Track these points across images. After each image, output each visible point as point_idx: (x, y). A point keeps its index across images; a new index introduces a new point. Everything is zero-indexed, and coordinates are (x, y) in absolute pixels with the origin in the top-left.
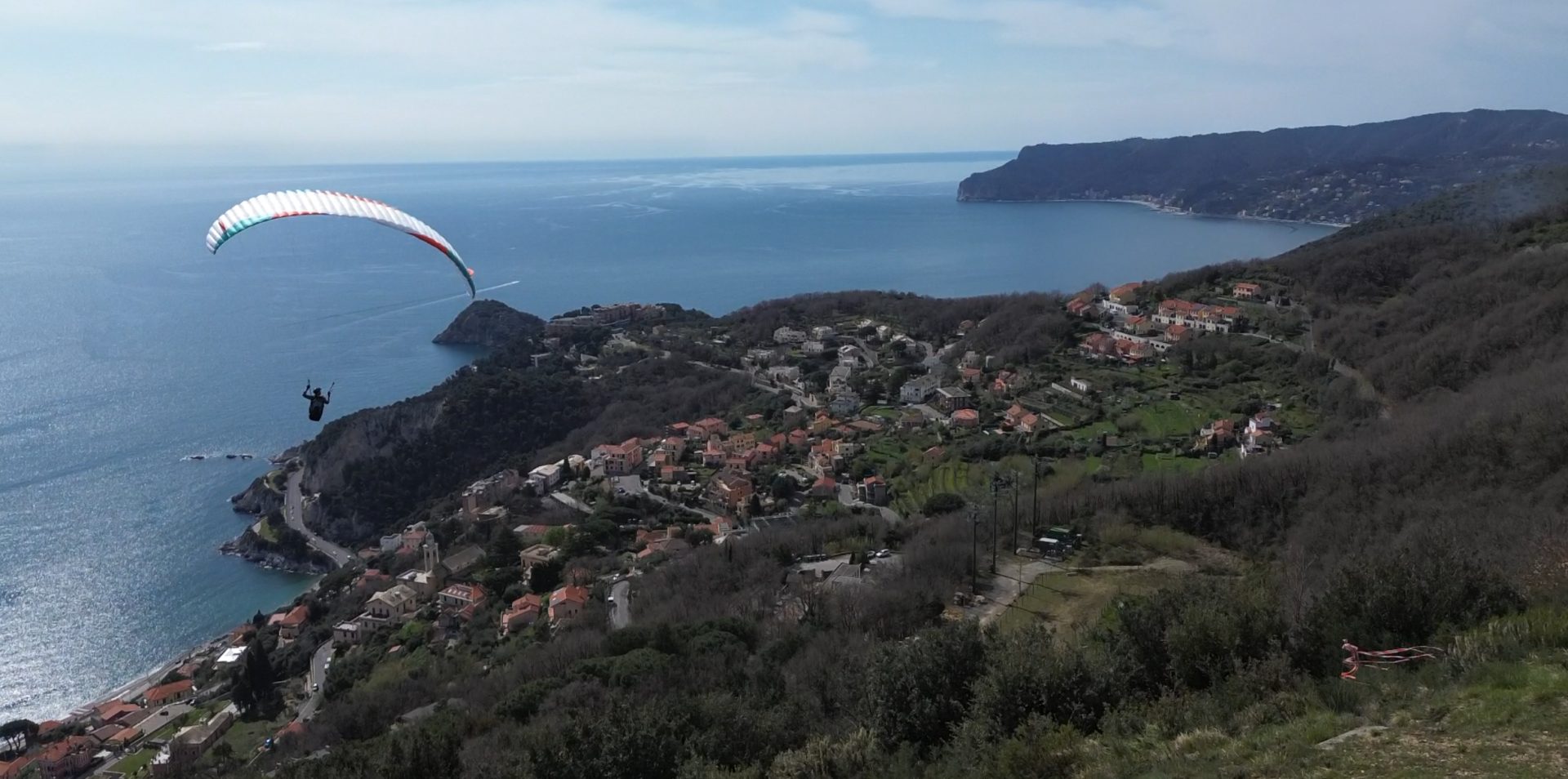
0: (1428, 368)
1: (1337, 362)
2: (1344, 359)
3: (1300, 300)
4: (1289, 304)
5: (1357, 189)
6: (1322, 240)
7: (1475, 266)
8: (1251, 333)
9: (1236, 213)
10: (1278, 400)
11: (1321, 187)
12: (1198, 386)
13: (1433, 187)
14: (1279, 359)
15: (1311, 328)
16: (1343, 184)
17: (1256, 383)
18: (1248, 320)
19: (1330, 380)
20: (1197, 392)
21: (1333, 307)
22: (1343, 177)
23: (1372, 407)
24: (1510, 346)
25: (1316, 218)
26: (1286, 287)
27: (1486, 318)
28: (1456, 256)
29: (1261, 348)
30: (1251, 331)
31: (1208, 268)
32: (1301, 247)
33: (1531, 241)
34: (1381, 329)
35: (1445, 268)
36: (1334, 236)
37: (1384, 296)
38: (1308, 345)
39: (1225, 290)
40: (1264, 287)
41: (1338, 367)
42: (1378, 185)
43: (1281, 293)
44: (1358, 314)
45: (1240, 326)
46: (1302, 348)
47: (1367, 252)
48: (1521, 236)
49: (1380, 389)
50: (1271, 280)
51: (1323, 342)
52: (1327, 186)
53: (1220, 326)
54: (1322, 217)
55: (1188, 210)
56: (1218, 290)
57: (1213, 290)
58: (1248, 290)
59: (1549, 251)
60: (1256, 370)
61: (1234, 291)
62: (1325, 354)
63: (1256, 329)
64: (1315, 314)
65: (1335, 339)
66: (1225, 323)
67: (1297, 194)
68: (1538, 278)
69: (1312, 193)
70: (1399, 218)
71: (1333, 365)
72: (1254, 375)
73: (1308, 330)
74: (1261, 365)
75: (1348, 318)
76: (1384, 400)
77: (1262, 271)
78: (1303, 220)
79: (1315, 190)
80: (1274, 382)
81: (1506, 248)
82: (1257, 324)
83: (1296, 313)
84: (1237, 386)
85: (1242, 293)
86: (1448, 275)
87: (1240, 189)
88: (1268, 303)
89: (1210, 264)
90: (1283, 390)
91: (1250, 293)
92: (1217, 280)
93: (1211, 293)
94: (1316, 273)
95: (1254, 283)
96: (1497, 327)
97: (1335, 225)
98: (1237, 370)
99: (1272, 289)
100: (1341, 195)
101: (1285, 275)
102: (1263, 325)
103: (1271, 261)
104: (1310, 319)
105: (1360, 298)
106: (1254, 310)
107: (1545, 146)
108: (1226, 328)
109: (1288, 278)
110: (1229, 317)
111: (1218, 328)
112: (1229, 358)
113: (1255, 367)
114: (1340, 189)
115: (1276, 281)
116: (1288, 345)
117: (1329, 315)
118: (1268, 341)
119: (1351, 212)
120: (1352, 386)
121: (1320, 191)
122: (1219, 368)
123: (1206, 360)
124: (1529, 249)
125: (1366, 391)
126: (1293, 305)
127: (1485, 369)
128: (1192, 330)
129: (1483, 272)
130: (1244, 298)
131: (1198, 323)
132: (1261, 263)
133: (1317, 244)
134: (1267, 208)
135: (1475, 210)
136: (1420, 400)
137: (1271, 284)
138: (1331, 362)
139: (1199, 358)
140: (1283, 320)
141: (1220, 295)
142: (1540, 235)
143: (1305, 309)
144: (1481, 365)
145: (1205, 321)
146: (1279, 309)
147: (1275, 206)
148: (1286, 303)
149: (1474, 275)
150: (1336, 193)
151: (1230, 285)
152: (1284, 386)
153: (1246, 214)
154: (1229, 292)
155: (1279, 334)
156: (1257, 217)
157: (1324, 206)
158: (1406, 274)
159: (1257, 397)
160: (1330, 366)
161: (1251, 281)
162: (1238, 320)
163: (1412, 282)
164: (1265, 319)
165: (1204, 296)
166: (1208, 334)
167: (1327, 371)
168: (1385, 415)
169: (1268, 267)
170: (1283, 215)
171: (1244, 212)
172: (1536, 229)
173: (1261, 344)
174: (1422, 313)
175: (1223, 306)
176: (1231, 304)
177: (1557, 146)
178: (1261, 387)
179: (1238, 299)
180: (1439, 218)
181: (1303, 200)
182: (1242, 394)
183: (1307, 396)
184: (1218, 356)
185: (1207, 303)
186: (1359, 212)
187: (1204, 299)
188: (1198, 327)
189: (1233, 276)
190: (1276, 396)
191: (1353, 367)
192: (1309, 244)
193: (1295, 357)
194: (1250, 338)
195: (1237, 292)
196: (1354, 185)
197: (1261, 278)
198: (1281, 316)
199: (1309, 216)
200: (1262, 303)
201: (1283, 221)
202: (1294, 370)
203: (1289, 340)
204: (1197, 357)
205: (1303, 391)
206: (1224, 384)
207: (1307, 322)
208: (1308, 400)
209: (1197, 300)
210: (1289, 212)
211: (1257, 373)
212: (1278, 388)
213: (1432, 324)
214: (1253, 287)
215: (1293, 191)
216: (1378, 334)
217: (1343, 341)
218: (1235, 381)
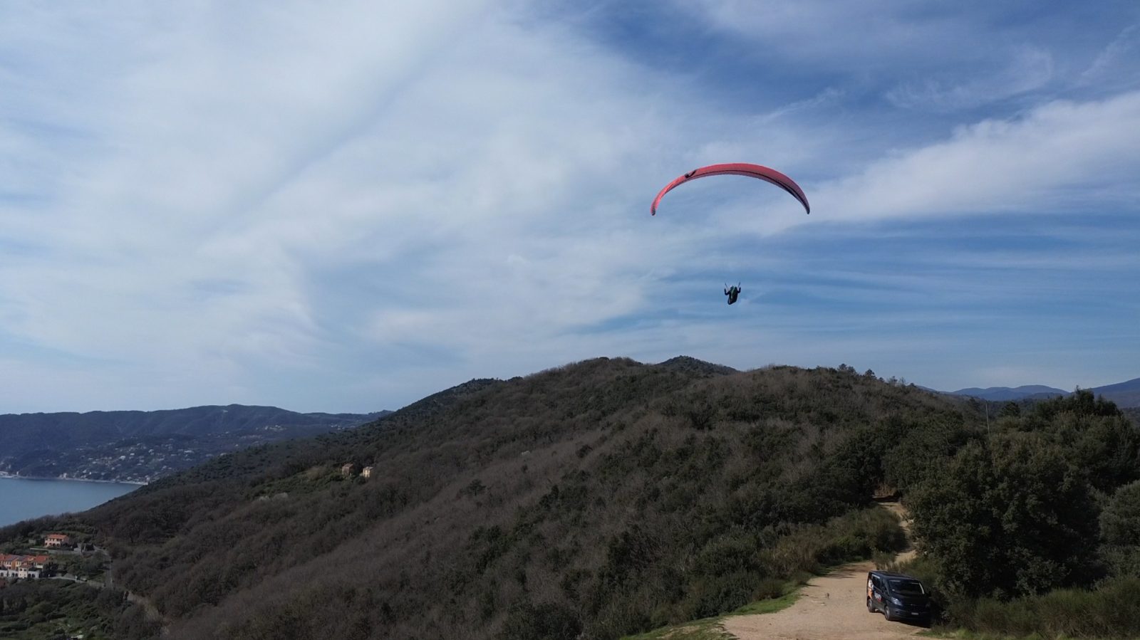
0: (196, 590)
1: (130, 592)
2: (135, 591)
3: (102, 546)
4: (93, 549)
5: (155, 456)
6: (126, 495)
7: (228, 511)
8: (59, 576)
9: (58, 476)
10: (80, 632)
11: (128, 455)
12: (8, 629)
13: (207, 455)
14: (83, 596)
15: (110, 567)
16: (145, 453)
17: (62, 620)
18: (57, 566)
19: (124, 609)
20: (6, 636)
21: (129, 548)
22: (145, 448)
23: (157, 626)
24: (252, 567)
25: (123, 478)
26: (91, 535)
27: (235, 548)
28: (216, 505)
29: (67, 589)
30: (60, 574)
31: (22, 523)
32: (110, 501)
33: (263, 493)
34: (164, 562)
35: (209, 514)
36: (135, 492)
37: (168, 537)
38: (108, 582)
39: (37, 541)
40: (72, 536)
41: (131, 597)
42: (170, 454)
43: (87, 540)
44: (147, 553)
45: (50, 570)
46: (103, 585)
47: (155, 504)
48: (257, 489)
49: (162, 611)
50: (78, 530)
51: (120, 578)
52: (133, 454)
53: (31, 573)
54: (129, 478)
55: (16, 474)
56: (32, 541)
57: (27, 542)
58: (58, 540)
59: (273, 499)
60: (63, 608)
61: (46, 542)
62: (121, 588)
63: (64, 573)
64: (114, 556)
65: (130, 573)
66: (35, 570)
67: (109, 461)
68: (267, 517)
69: (121, 460)
70: (183, 477)
71: (127, 596)
72: (61, 613)
73: (108, 569)
74: (68, 602)
75: (140, 557)
76: (165, 620)
77: (71, 524)
78: (114, 480)
79: (123, 457)
80: (78, 617)
81: (248, 497)
82: (65, 568)
83: (99, 555)
84: (45, 625)
85: (52, 542)
86: (211, 518)
87: (61, 457)
88: (75, 549)
89: (24, 520)
90: (86, 621)
91: (59, 543)
92: (30, 533)
93: (25, 545)
94: (115, 523)
95: (63, 534)
96: (242, 554)
97: (139, 483)
98: (45, 611)
99: (79, 538)
100: (143, 461)
101: (90, 525)
102: (71, 568)
103: (80, 515)
104: (110, 560)
105: (150, 539)
106: (63, 556)
107: (275, 429)
108: (37, 574)
109: (92, 528)
110: (40, 564)
111: (29, 575)
112: (38, 601)
113: (61, 605)
114: (143, 457)
115: (82, 531)
116: (92, 583)
117: (125, 555)
118: (74, 582)
119: (150, 473)
120: (140, 612)
121: (127, 458)
122: (28, 610)
123: (17, 604)
124: (262, 498)
125: (152, 614)
126: (97, 549)
127: (235, 586)
128: (4, 579)
129: (233, 515)
130: (54, 547)
131: (11, 572)
132: (70, 517)
133: (122, 499)
134: (85, 472)
135: (233, 471)
136: (191, 616)
137: (78, 533)
138: (125, 593)
139: (10, 603)
140: (87, 563)
141: (33, 546)
142: (268, 488)
143: (105, 552)
144: (232, 584)
145: (17, 570)
146: (84, 554)
147: (91, 470)
148: (90, 548)
149: (227, 518)
150: (138, 459)
151: (42, 536)
152: (86, 619)
153: (67, 476)
154: (41, 542)
155: (84, 575)
156: (76, 479)
157: (130, 469)
158: (182, 519)
159: (62, 632)
160: (124, 598)
161: (60, 532)
162: (47, 567)
163: (186, 525)
164: (72, 563)
165: (18, 548)
166: (19, 581)
167: (122, 601)
168: (166, 631)
169: (77, 520)
170: (97, 477)
171: (65, 475)
172: (266, 484)
173: (66, 585)
174: (193, 548)
175: (35, 556)
176: (42, 553)
177: (281, 429)
178: (66, 622)
179: (49, 548)
180: (209, 477)
181: (114, 465)
182: (49, 631)
183: (105, 625)
184: (28, 600)
185: (20, 554)
186: (156, 473)
187: (18, 551)
188: (10, 575)
189: (45, 529)
190: (79, 628)
191: (143, 596)
192: (116, 499)
193: (96, 592)
194: (58, 580)
195: (48, 542)
196: (153, 454)
197: (69, 529)
198: (85, 560)
199: (118, 477)
200: (70, 550)
201: (97, 481)
202: (95, 604)
203: (92, 579)
204: (8, 604)
205: (102, 621)
206: (32, 624)
207: (107, 562)
208: (106, 629)
209: (11, 552)
210: (103, 474)
211: (63, 610)
212: (82, 621)
213: (199, 556)
214: (63, 537)
215: (106, 458)
216: (162, 567)
217: (135, 574)
218: (44, 620)
